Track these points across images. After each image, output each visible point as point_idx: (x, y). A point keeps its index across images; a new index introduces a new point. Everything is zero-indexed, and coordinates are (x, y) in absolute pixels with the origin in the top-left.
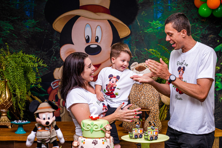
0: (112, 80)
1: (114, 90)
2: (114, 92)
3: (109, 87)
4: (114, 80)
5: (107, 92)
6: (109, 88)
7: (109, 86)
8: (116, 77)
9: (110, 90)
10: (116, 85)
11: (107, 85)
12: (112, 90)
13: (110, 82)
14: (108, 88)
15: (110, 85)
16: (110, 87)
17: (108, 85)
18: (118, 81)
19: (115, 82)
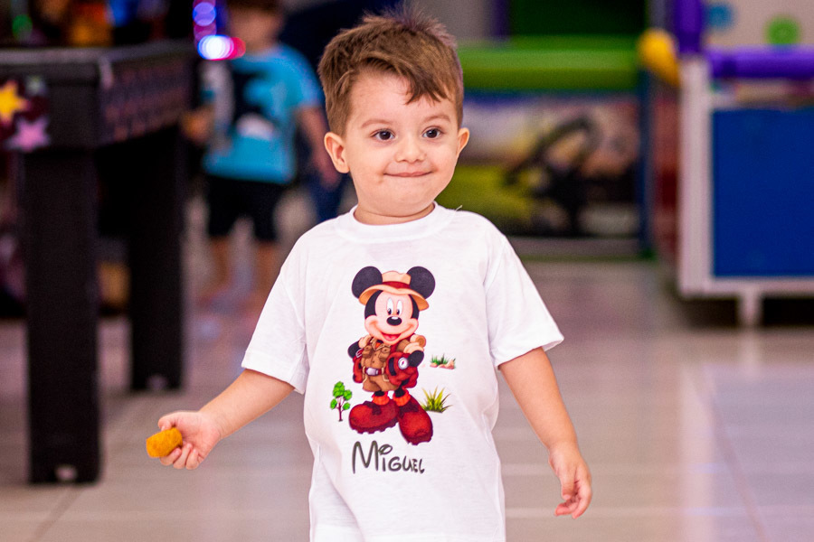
0: (383, 304)
1: (416, 374)
2: (419, 393)
3: (376, 359)
4: (395, 305)
5: (361, 395)
6: (377, 364)
7: (372, 351)
8: (407, 280)
9: (383, 382)
10: (422, 341)
11: (354, 350)
12: (402, 376)
13: (374, 323)
14: (370, 371)
15: (380, 342)
16: (381, 359)
17: (362, 345)
18: (427, 307)
19: (406, 315)
